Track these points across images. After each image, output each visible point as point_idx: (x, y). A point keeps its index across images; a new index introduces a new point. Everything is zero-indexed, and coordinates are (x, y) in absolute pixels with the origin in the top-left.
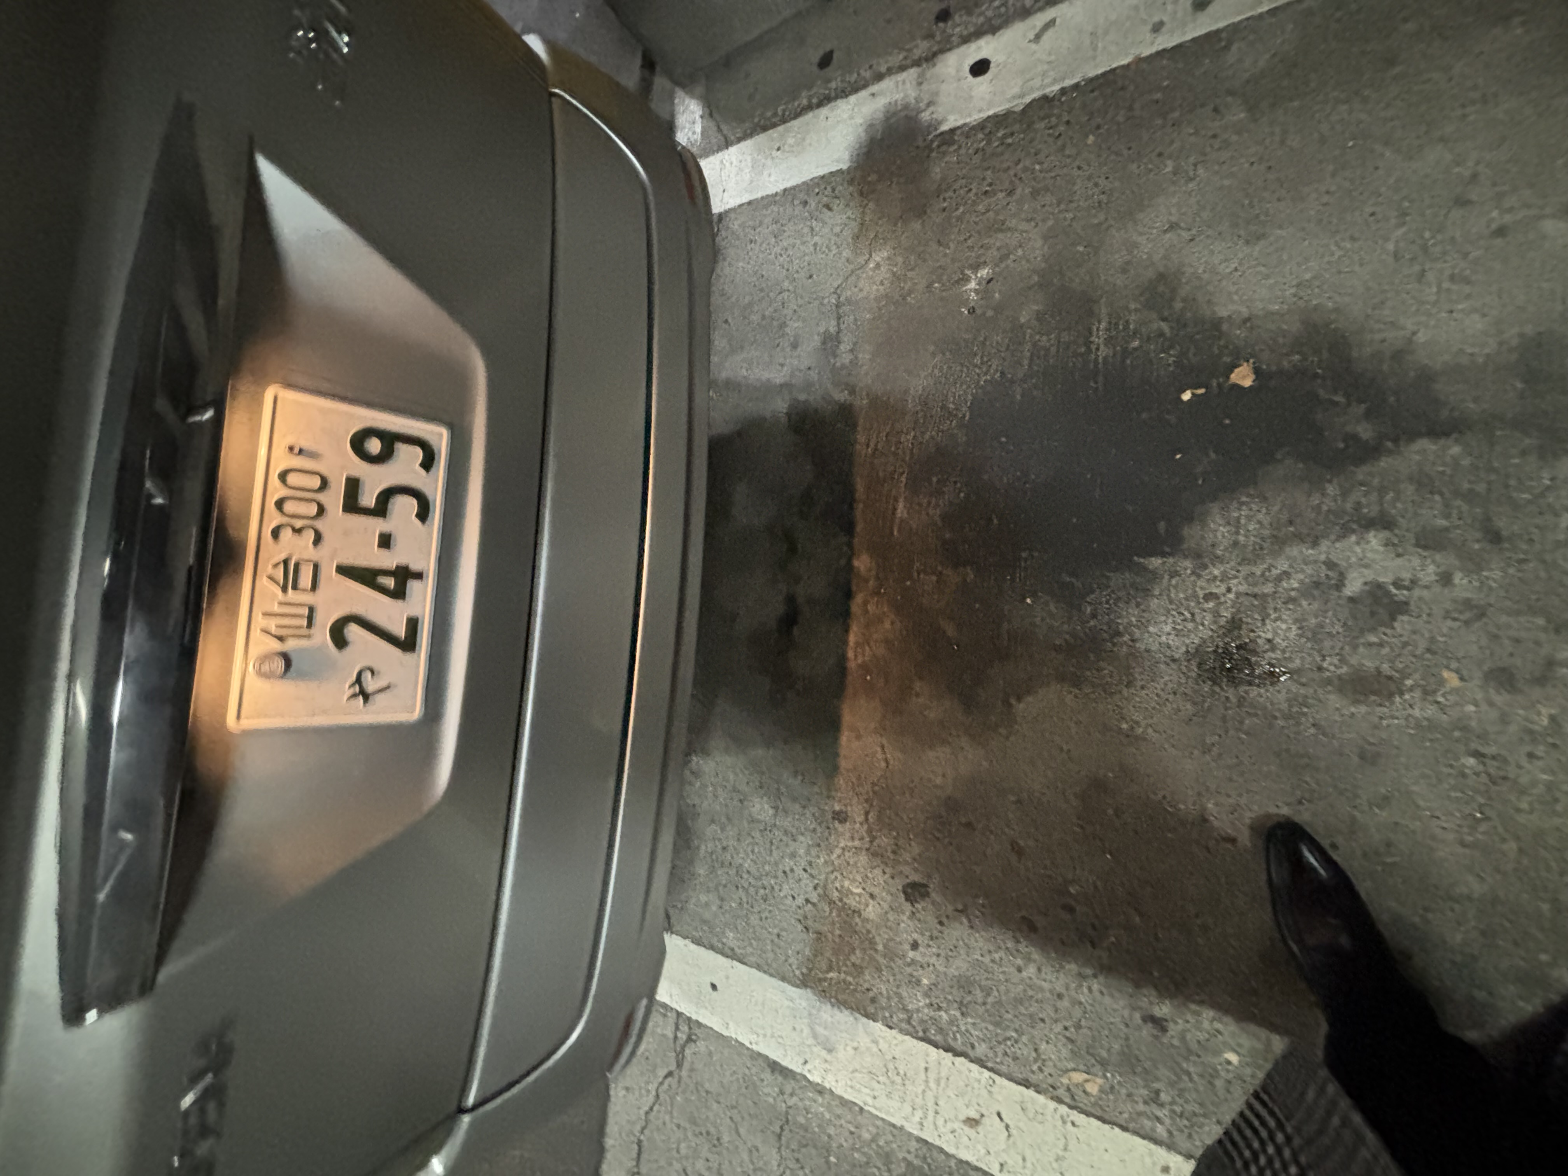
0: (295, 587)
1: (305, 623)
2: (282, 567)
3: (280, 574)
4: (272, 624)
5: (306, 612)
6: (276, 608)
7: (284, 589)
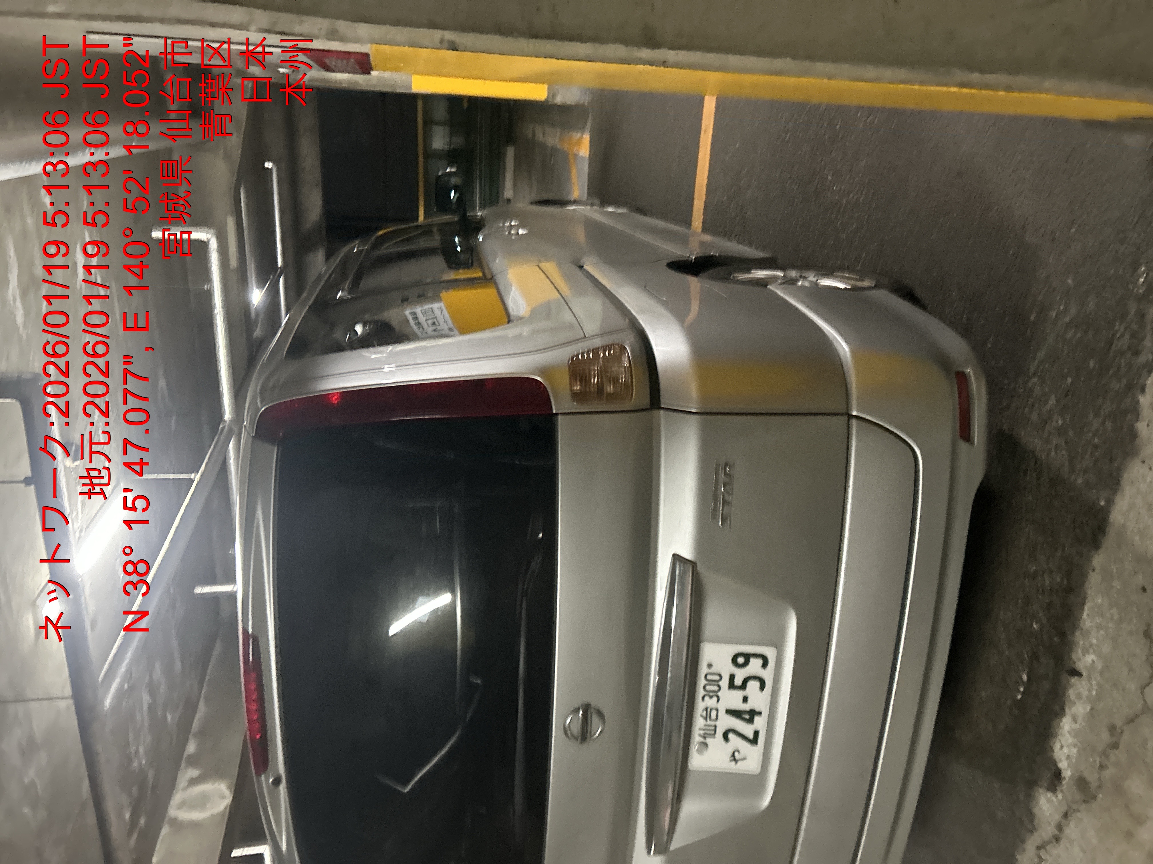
0: (710, 719)
1: (713, 732)
2: (705, 711)
3: (704, 714)
4: (702, 732)
5: (713, 728)
6: (704, 727)
7: (706, 720)
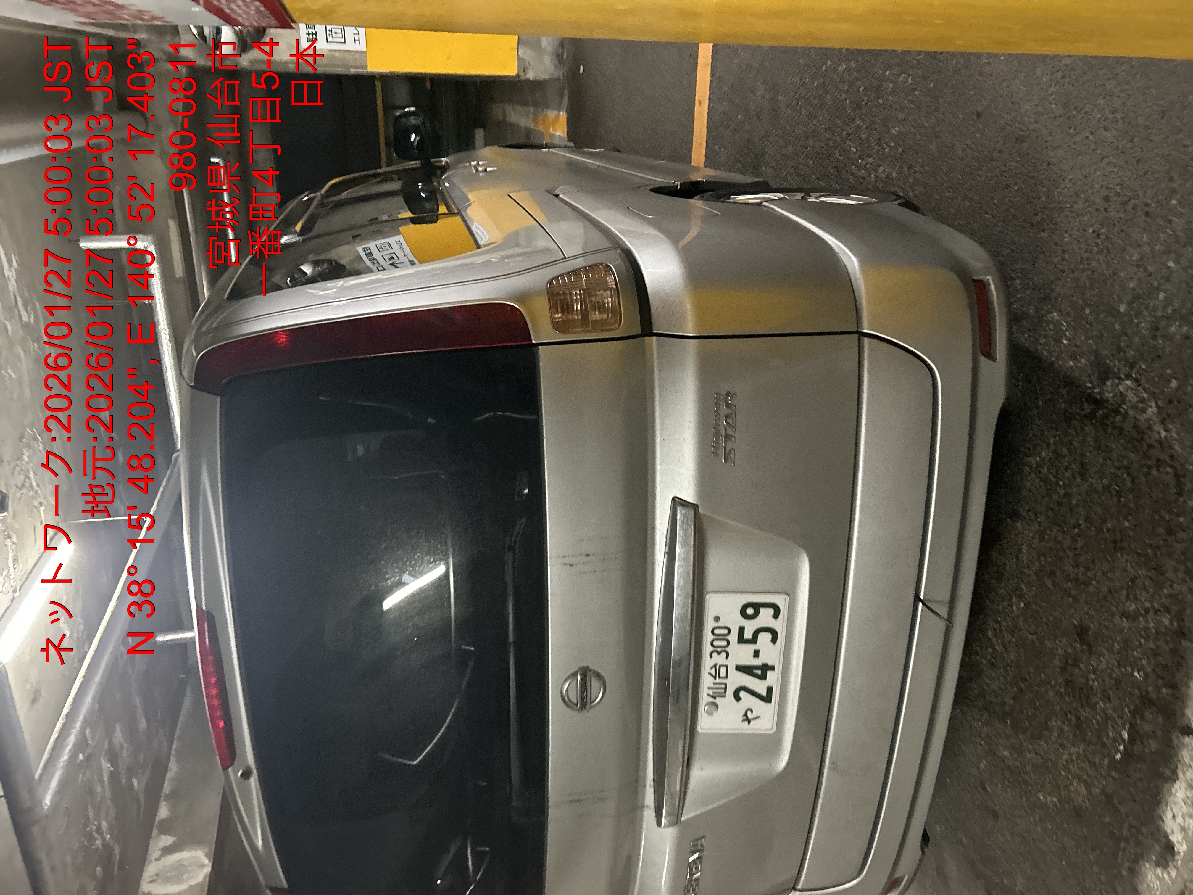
0: (719, 677)
1: (723, 691)
2: (714, 669)
3: (713, 672)
4: (711, 692)
5: (724, 686)
6: (713, 686)
7: (715, 678)
